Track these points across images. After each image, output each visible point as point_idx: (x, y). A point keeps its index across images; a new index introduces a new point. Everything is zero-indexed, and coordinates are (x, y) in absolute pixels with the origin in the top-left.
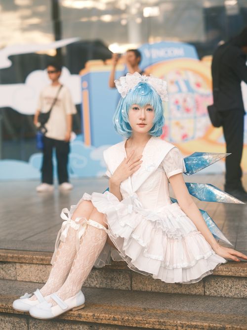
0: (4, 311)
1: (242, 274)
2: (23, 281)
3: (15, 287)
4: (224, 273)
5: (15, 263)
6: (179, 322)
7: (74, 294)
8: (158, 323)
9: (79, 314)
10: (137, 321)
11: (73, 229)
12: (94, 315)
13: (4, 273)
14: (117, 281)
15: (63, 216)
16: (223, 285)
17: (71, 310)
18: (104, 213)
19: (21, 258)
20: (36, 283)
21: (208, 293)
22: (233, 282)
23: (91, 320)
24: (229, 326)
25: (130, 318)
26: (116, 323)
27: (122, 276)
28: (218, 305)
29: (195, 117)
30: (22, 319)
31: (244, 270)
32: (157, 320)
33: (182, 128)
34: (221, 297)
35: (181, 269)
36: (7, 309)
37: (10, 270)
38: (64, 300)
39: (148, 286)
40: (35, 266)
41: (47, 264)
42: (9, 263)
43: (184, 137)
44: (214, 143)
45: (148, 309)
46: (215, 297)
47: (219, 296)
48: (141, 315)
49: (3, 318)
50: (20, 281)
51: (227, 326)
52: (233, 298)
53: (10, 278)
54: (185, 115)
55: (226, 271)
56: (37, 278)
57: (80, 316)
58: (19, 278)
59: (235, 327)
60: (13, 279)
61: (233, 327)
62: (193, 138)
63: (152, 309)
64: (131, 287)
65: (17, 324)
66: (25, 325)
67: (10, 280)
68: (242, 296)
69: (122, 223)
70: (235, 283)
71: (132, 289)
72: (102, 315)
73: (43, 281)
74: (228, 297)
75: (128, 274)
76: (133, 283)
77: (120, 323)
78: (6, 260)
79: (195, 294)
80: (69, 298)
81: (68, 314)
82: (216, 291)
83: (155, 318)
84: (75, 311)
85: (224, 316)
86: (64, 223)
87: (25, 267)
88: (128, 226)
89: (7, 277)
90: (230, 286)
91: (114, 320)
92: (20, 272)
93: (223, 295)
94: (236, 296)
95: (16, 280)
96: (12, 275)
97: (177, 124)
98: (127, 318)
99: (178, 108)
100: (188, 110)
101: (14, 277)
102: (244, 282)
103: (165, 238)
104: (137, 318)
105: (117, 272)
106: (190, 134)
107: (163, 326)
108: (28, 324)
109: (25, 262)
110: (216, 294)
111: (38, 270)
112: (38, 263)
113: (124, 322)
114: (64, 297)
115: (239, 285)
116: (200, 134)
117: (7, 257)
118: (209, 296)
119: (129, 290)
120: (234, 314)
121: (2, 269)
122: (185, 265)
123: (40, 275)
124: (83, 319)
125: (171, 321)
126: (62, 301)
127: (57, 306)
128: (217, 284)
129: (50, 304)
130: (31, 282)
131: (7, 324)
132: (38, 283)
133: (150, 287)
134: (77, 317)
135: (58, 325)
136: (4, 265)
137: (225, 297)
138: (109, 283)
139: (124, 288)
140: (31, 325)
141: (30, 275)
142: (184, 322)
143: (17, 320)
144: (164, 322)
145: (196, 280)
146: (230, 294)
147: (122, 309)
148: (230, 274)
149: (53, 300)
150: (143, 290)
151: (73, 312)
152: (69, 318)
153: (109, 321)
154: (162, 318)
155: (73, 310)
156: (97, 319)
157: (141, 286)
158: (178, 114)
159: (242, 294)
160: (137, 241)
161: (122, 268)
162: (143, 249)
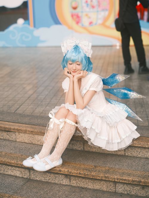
0: (16, 165)
1: (147, 146)
2: (20, 142)
3: (17, 147)
4: (136, 145)
5: (16, 132)
6: (116, 177)
7: (58, 159)
8: (104, 177)
9: (60, 170)
10: (93, 175)
11: (56, 123)
12: (68, 171)
13: (8, 137)
14: (76, 145)
15: (50, 116)
16: (135, 151)
17: (55, 167)
18: (76, 114)
19: (19, 130)
20: (28, 143)
21: (127, 154)
22: (141, 149)
23: (66, 173)
24: (143, 180)
25: (89, 174)
26: (81, 175)
27: (78, 143)
28: (134, 164)
29: (98, 11)
30: (26, 170)
31: (147, 144)
32: (104, 175)
33: (90, 18)
34: (134, 157)
35: (117, 143)
36: (18, 164)
37: (12, 135)
38: (52, 162)
39: (93, 149)
40: (27, 134)
41: (35, 134)
42: (12, 132)
43: (91, 23)
44: (108, 27)
45: (97, 166)
46: (130, 156)
47: (133, 156)
48: (95, 171)
49: (15, 168)
50: (19, 142)
51: (142, 180)
52: (141, 158)
53: (13, 140)
54: (92, 10)
55: (138, 144)
56: (29, 141)
57: (60, 171)
58: (18, 140)
59: (146, 181)
60: (14, 140)
61: (145, 181)
62: (96, 24)
63: (99, 166)
64: (84, 149)
65: (23, 172)
66: (28, 173)
67: (12, 141)
68: (146, 157)
69: (86, 120)
70: (142, 150)
71: (84, 150)
72: (73, 171)
73: (32, 142)
74: (138, 157)
75: (82, 142)
76: (85, 147)
77: (83, 176)
78: (10, 130)
79: (120, 155)
80: (55, 161)
81: (53, 169)
82: (131, 154)
83: (102, 174)
84: (57, 168)
85: (139, 172)
86: (51, 120)
87: (21, 134)
88: (89, 121)
89: (11, 139)
90: (139, 151)
91: (80, 174)
92: (18, 137)
93: (135, 156)
94: (142, 157)
95: (16, 141)
96: (14, 138)
97: (87, 15)
98: (87, 173)
99: (87, 5)
100: (93, 7)
101: (15, 139)
102: (147, 150)
103: (108, 127)
104: (93, 174)
105: (76, 140)
106: (94, 22)
107: (107, 179)
108: (30, 172)
109: (21, 132)
110: (131, 155)
111: (29, 136)
112: (29, 133)
113: (86, 175)
114: (52, 161)
115: (144, 151)
116: (100, 22)
117: (11, 129)
118: (127, 156)
119: (82, 151)
120: (144, 171)
121: (8, 135)
122: (119, 141)
123: (31, 139)
124: (61, 173)
125: (112, 176)
126: (51, 163)
127: (49, 165)
128: (132, 150)
129: (45, 164)
130: (25, 143)
131: (17, 171)
132: (29, 143)
133: (94, 149)
134: (58, 171)
135: (47, 174)
136: (9, 133)
137: (136, 157)
138: (71, 146)
139: (80, 149)
140: (31, 173)
141: (25, 139)
142: (118, 177)
143: (23, 170)
144: (108, 177)
145: (123, 148)
146: (139, 156)
147: (83, 166)
148: (140, 146)
149: (46, 162)
150: (91, 151)
151: (56, 169)
152: (54, 172)
153: (77, 174)
154: (106, 174)
155: (56, 167)
156: (70, 173)
157: (89, 149)
158: (87, 9)
159: (145, 156)
160: (94, 130)
161: (79, 139)
162: (97, 133)
